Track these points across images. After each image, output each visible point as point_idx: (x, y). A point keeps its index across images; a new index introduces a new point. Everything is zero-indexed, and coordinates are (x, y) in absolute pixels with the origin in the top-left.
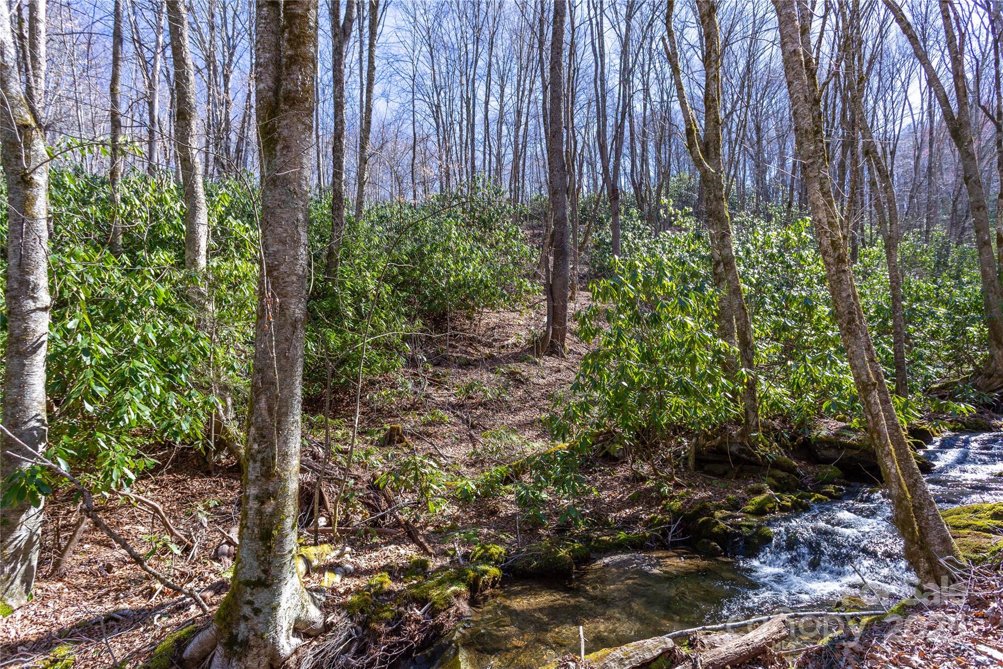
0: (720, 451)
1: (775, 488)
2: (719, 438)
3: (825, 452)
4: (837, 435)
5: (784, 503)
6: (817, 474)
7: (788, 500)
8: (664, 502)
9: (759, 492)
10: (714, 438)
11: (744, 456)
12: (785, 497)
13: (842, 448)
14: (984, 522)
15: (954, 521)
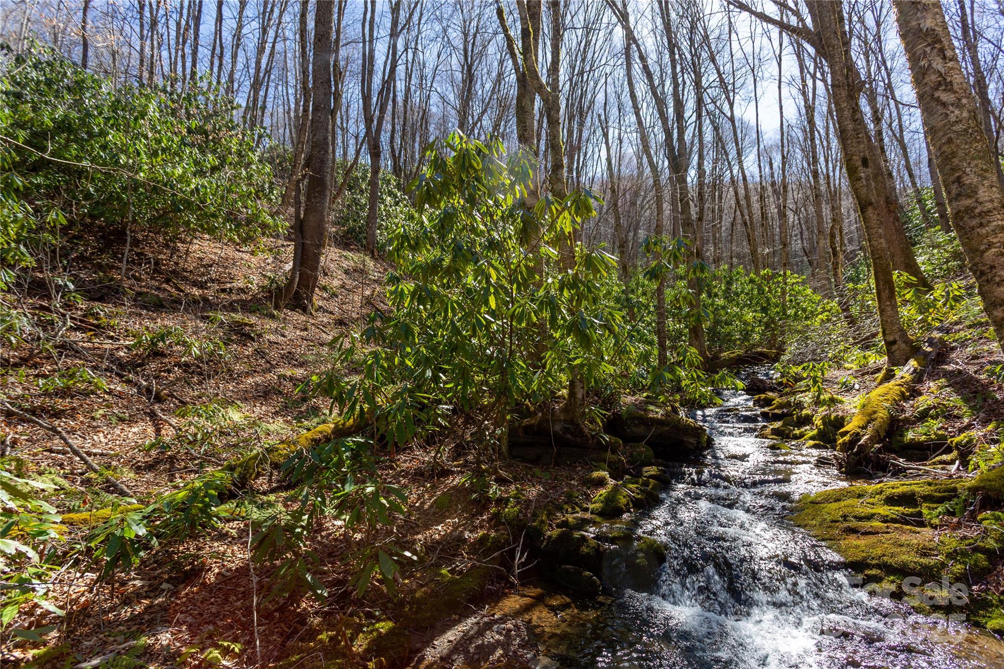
0: (541, 431)
1: (614, 476)
2: (540, 414)
3: (635, 429)
5: (637, 496)
6: (631, 454)
9: (601, 483)
10: (536, 414)
13: (652, 425)
14: (884, 510)
15: (850, 510)
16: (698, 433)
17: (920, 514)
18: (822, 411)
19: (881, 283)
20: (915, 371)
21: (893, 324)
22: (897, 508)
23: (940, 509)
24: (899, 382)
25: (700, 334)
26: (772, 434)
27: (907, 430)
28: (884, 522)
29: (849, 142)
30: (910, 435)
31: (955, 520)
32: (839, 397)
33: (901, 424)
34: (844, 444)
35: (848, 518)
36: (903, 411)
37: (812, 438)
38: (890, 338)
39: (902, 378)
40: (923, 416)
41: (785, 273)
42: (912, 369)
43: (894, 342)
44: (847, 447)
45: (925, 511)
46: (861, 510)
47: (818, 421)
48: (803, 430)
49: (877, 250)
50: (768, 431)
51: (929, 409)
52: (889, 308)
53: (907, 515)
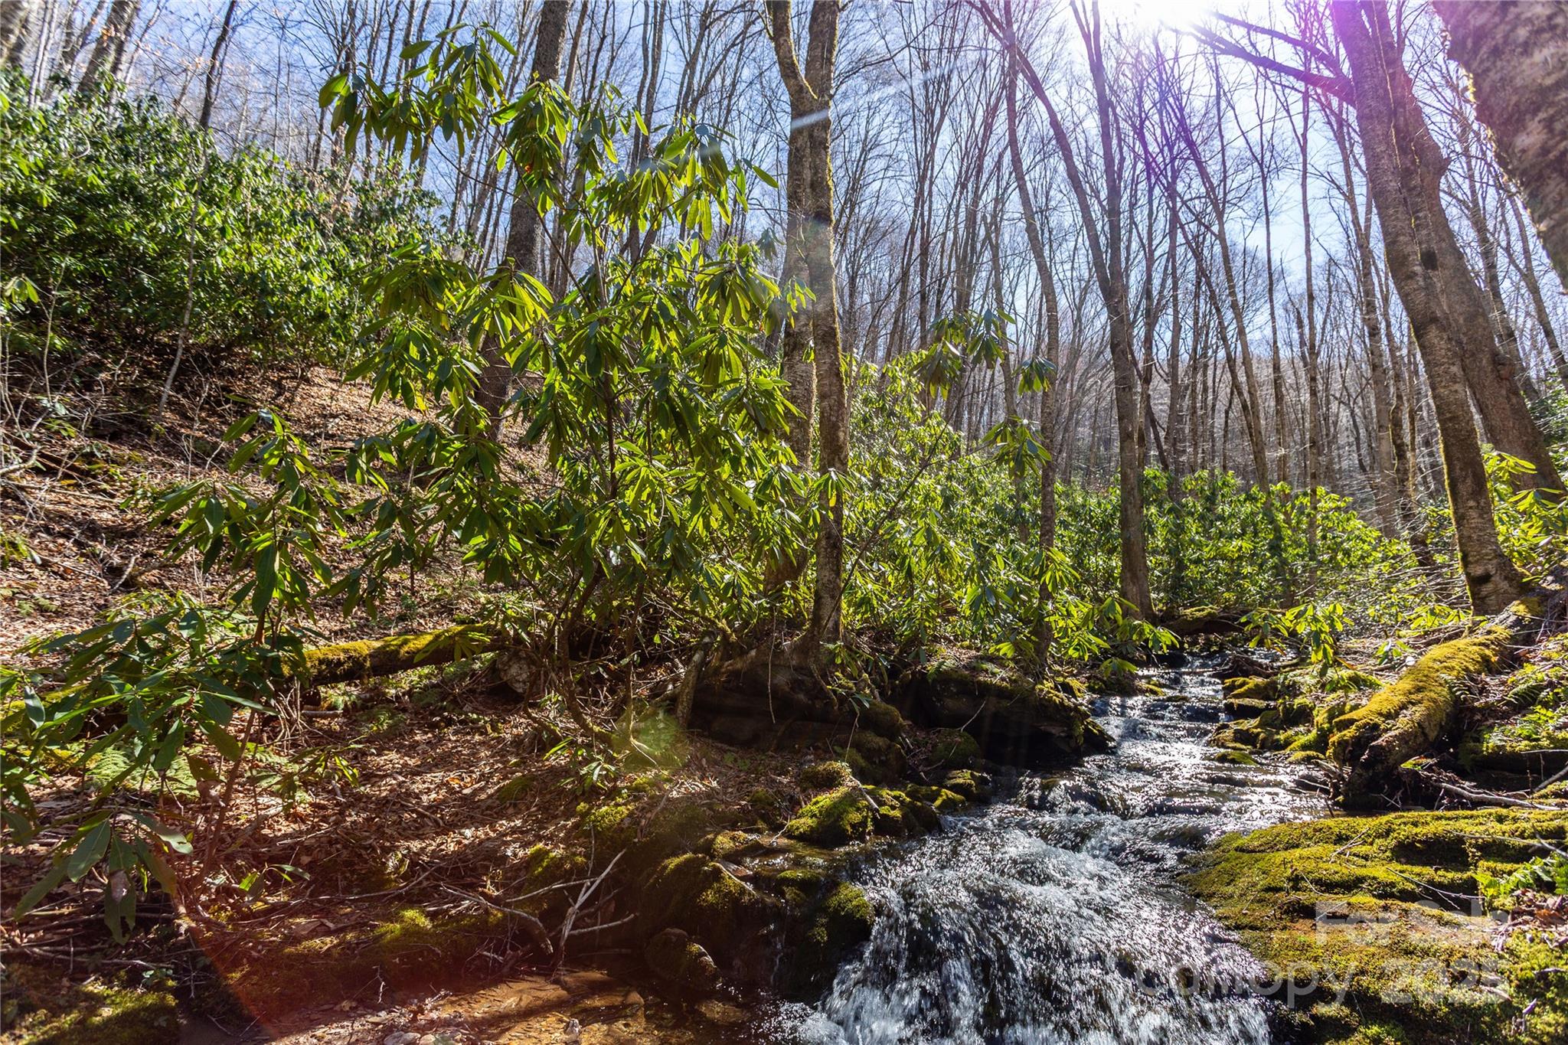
0: (750, 684)
1: (860, 773)
2: (753, 653)
3: (950, 703)
4: (973, 668)
5: (884, 810)
6: (934, 746)
7: (892, 801)
8: (582, 806)
9: (830, 781)
10: (743, 653)
11: (801, 696)
12: (886, 793)
13: (982, 696)
14: (1385, 872)
15: (1311, 865)
16: (1069, 718)
17: (1471, 886)
18: (1332, 699)
19: (1458, 465)
20: (1518, 622)
21: (1482, 543)
22: (1417, 869)
23: (1518, 876)
24: (1481, 639)
25: (1140, 574)
26: (1235, 740)
27: (1491, 728)
28: (1380, 897)
29: (1391, 212)
30: (1494, 740)
31: (1552, 901)
32: (1373, 678)
33: (1478, 717)
34: (1342, 743)
35: (1302, 884)
36: (1483, 691)
37: (1304, 747)
38: (1478, 571)
39: (1489, 632)
40: (1526, 702)
41: (1314, 491)
42: (1513, 618)
43: (1486, 578)
44: (1348, 752)
45: (1482, 877)
46: (1334, 868)
47: (1320, 717)
48: (1290, 732)
49: (1448, 404)
50: (1228, 734)
51: (1539, 688)
52: (1473, 514)
53: (1441, 886)
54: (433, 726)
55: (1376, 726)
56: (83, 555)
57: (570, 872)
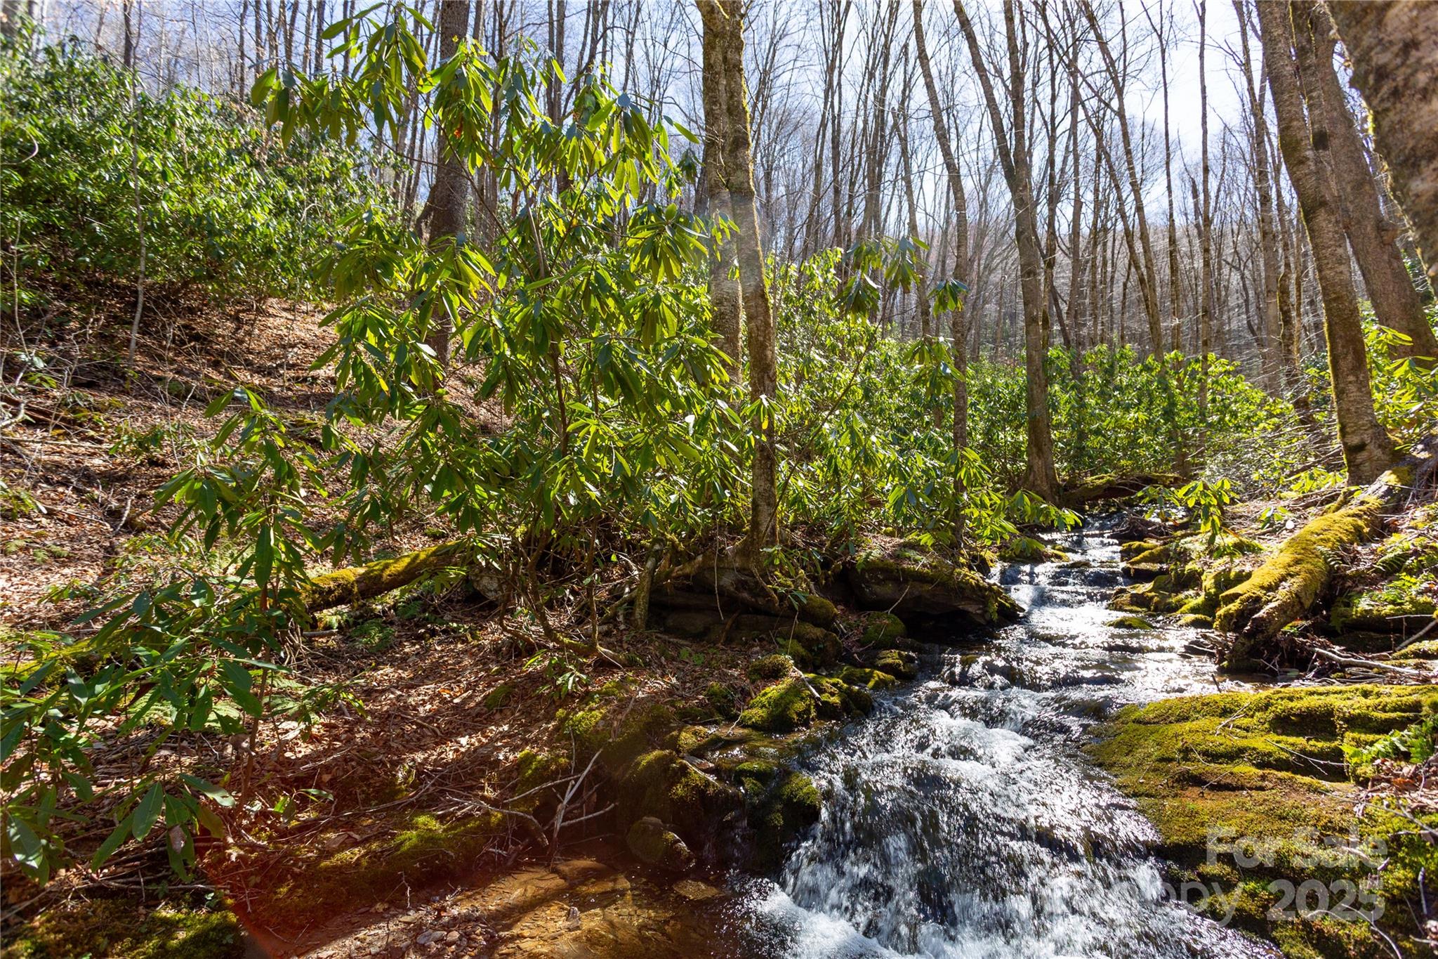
0: (699, 586)
1: (803, 664)
2: (700, 558)
3: (877, 589)
4: (897, 557)
5: (825, 697)
6: (865, 629)
7: (831, 689)
8: (561, 712)
9: (775, 673)
10: (691, 559)
11: (745, 595)
12: (826, 682)
13: (906, 581)
14: (1267, 743)
15: (1199, 738)
16: (984, 597)
17: (1338, 754)
18: (1219, 564)
19: (1340, 343)
20: (1390, 491)
21: (1359, 415)
22: (1292, 739)
23: (1379, 746)
24: (1355, 510)
25: (1045, 448)
26: (1132, 604)
27: (1360, 593)
28: (1259, 766)
29: (1286, 97)
30: (1364, 604)
31: (1408, 769)
32: (1256, 542)
33: (1349, 584)
34: (1228, 616)
35: (1192, 755)
36: (1355, 560)
37: (1194, 610)
38: (1355, 440)
39: (1362, 503)
40: (1393, 569)
41: (1205, 358)
42: (1385, 488)
43: (1361, 447)
44: (1235, 622)
45: (1347, 749)
46: (1219, 740)
47: (1208, 582)
48: (1181, 596)
49: (1334, 285)
50: (1125, 598)
51: (1405, 556)
52: (1352, 388)
53: (1311, 754)
54: (420, 638)
55: (1258, 599)
56: (83, 501)
57: (556, 772)
